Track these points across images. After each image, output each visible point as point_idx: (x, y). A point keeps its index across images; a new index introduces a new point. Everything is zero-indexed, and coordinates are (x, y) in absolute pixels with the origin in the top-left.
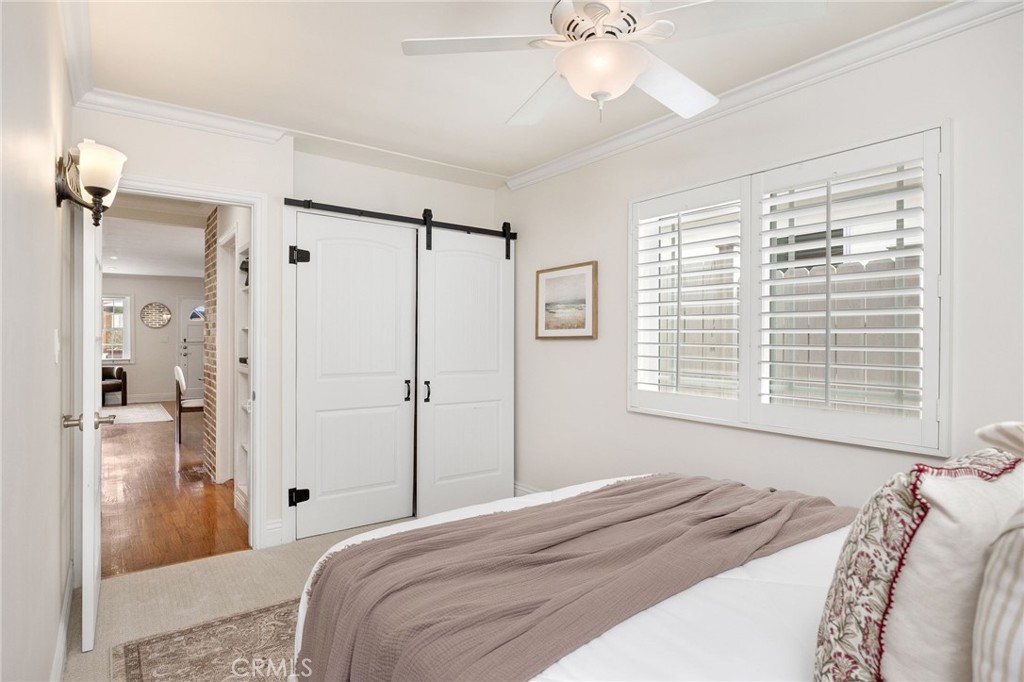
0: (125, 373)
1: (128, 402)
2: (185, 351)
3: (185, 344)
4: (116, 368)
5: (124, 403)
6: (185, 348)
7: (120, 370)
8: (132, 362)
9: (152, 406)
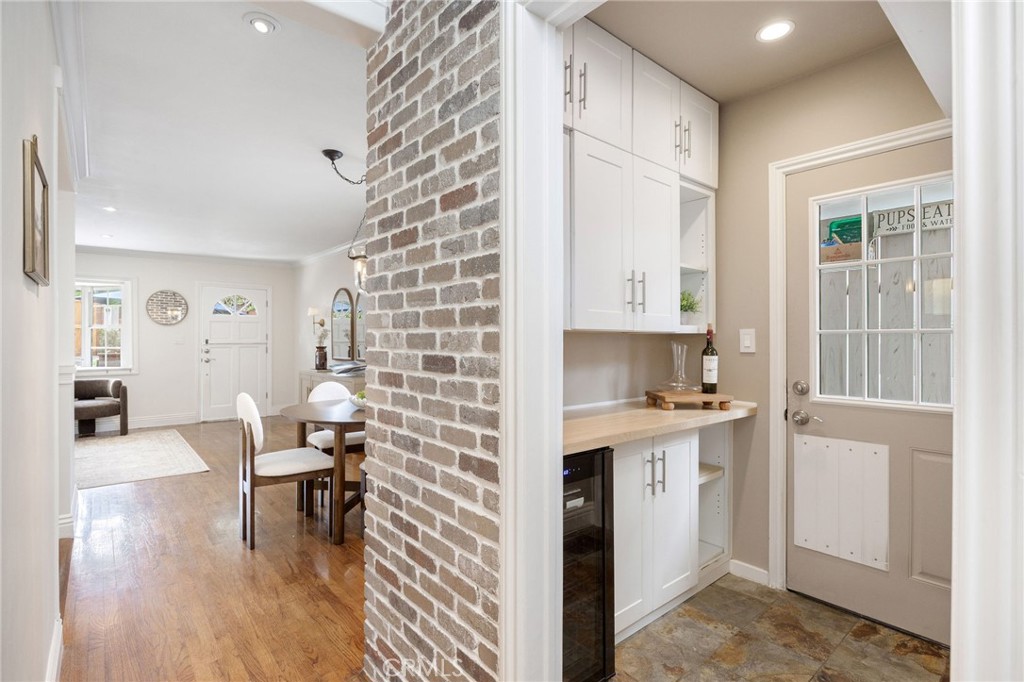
0: (125, 389)
1: (130, 427)
2: (207, 356)
3: (208, 347)
4: (112, 381)
5: (124, 430)
6: (207, 352)
7: (118, 386)
8: (133, 372)
9: (165, 434)
